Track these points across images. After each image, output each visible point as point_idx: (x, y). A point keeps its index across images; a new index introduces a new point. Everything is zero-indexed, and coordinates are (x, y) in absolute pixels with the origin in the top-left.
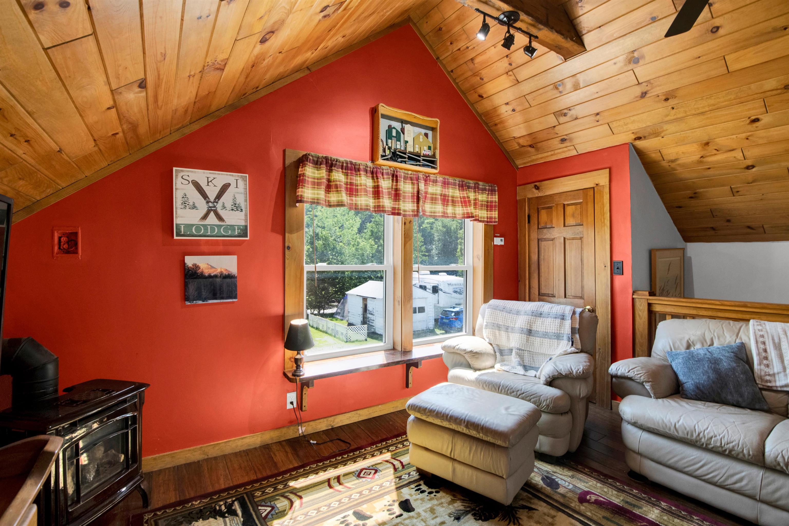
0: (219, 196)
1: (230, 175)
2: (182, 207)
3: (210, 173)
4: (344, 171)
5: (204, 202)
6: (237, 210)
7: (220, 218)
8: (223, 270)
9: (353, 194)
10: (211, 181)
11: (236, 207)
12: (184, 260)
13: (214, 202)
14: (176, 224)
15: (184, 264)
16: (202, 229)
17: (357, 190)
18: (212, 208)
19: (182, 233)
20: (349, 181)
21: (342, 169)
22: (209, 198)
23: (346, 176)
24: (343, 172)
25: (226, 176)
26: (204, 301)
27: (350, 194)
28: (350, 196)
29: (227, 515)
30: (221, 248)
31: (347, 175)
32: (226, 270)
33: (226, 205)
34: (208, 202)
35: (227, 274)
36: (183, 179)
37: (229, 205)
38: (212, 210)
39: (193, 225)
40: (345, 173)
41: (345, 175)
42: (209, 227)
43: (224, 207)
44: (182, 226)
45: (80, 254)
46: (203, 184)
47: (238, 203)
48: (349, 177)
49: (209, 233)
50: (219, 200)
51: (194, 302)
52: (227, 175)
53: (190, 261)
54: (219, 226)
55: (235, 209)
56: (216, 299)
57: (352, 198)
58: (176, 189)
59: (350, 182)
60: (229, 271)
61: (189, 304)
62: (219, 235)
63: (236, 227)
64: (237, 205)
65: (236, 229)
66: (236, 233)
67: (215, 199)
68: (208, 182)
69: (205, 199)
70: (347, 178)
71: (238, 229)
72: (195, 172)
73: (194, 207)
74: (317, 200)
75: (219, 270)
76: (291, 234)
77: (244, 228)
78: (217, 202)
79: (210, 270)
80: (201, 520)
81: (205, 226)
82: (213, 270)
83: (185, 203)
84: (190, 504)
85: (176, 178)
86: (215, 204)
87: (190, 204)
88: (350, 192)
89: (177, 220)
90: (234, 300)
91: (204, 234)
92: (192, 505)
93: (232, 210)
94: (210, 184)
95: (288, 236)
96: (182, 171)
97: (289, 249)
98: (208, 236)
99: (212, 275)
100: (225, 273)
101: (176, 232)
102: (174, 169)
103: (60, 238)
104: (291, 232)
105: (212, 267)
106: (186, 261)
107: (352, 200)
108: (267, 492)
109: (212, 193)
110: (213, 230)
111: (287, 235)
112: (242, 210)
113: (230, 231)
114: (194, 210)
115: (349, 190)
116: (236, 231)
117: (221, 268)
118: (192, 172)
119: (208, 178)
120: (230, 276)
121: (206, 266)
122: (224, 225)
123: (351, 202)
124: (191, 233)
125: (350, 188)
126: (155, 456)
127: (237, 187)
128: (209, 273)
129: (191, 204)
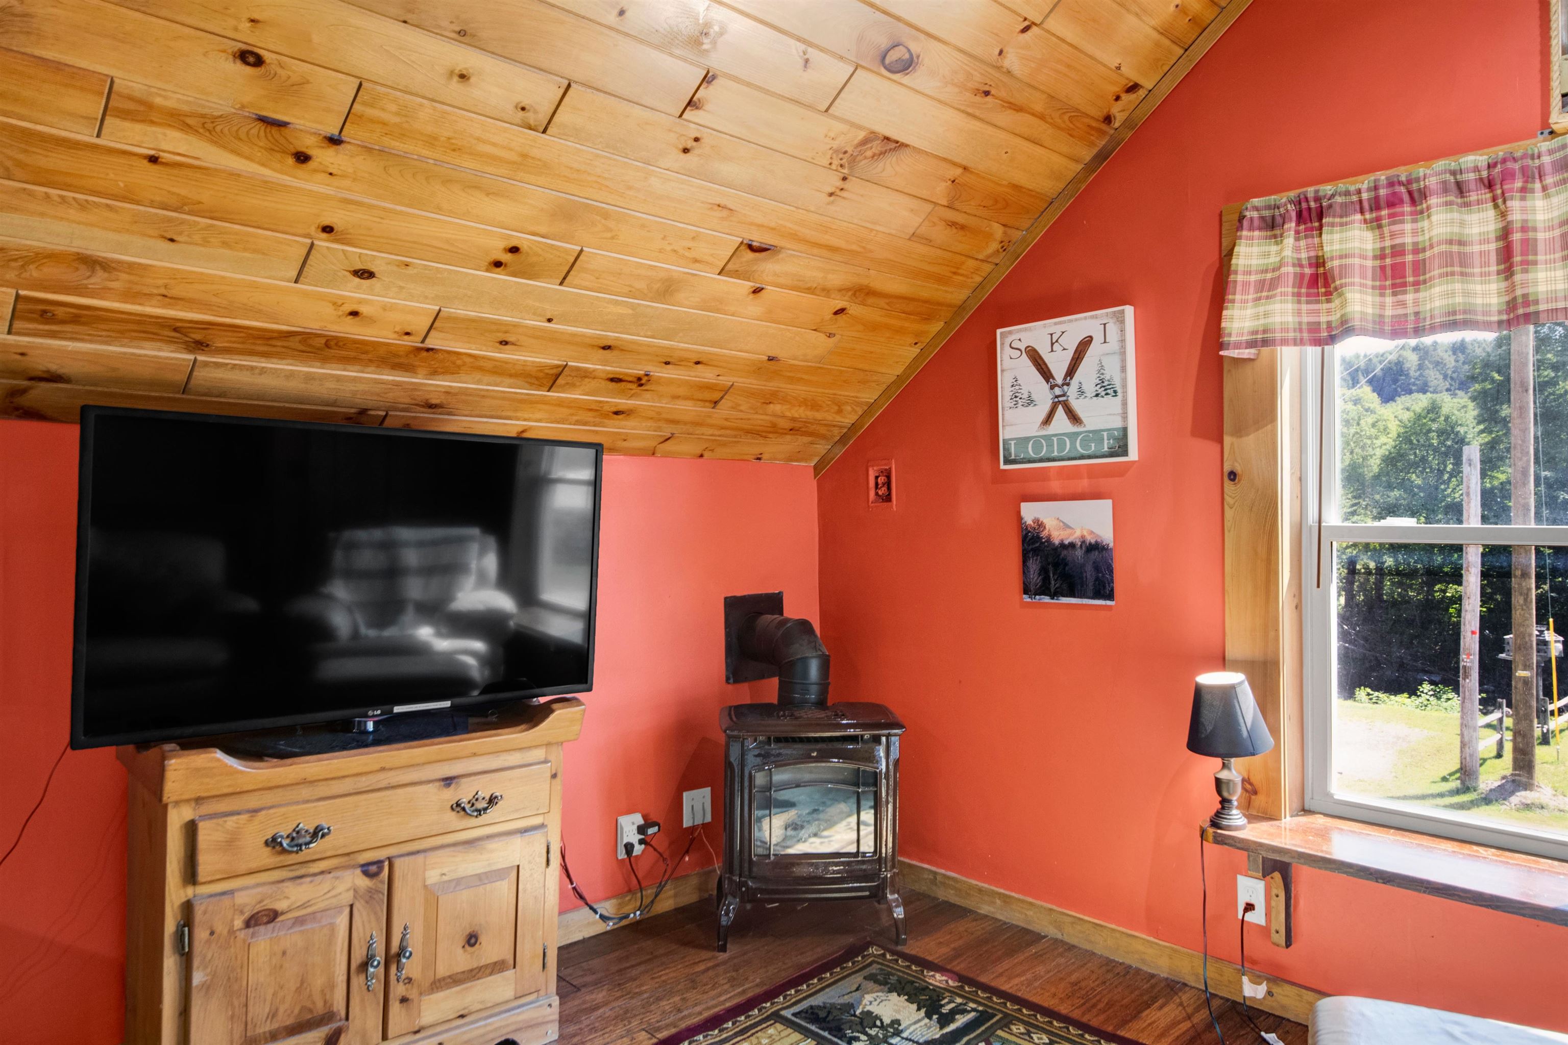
0: (1071, 372)
1: (1092, 317)
2: (1012, 405)
3: (1055, 324)
4: (1368, 216)
5: (1046, 387)
6: (1107, 394)
7: (1074, 418)
8: (1085, 533)
9: (1404, 285)
10: (1057, 341)
11: (1106, 389)
12: (1019, 512)
13: (1063, 385)
14: (1004, 440)
15: (1020, 518)
16: (1043, 446)
17: (1419, 268)
18: (1061, 399)
19: (1013, 457)
20: (1388, 243)
21: (1362, 212)
22: (1054, 379)
23: (1377, 232)
24: (1365, 221)
25: (1083, 321)
26: (1053, 599)
27: (1394, 286)
28: (1394, 294)
29: (935, 1017)
30: (1084, 484)
31: (1380, 227)
32: (1092, 533)
33: (1084, 387)
34: (1052, 388)
35: (1093, 541)
36: (1013, 348)
37: (1090, 388)
38: (1061, 403)
39: (1027, 439)
40: (1371, 221)
41: (1372, 229)
42: (1055, 439)
43: (1081, 392)
44: (1013, 443)
45: (894, 502)
46: (1044, 351)
47: (1108, 377)
48: (1386, 230)
49: (1056, 454)
50: (1071, 379)
51: (1037, 597)
52: (1085, 318)
53: (1030, 512)
54: (1073, 436)
55: (1103, 394)
56: (1074, 596)
57: (1400, 297)
58: (1002, 371)
59: (1393, 247)
60: (1098, 535)
61: (1029, 600)
62: (1073, 455)
63: (1105, 434)
64: (1106, 384)
65: (1105, 438)
66: (1106, 449)
67: (1065, 379)
68: (1052, 344)
69: (1047, 382)
70: (1382, 237)
71: (1109, 439)
72: (1030, 329)
73: (1030, 402)
74: (1265, 332)
75: (1078, 533)
76: (1241, 437)
77: (1121, 434)
78: (1068, 384)
79: (1062, 533)
80: (906, 997)
81: (1048, 438)
82: (1068, 531)
83: (1016, 397)
84: (932, 973)
85: (1002, 349)
86: (1065, 387)
87: (1023, 397)
88: (1393, 278)
89: (1005, 432)
90: (1109, 603)
91: (1048, 456)
92: (933, 976)
93: (1097, 395)
94: (1056, 346)
95: (1232, 444)
96: (1010, 333)
97: (1233, 480)
98: (1054, 460)
99: (1066, 542)
100: (1090, 539)
101: (1004, 457)
102: (999, 331)
103: (877, 477)
104: (1239, 432)
105: (1067, 526)
106: (1023, 513)
107: (1403, 304)
108: (1032, 1038)
109: (1058, 365)
110: (1062, 445)
111: (1227, 440)
112: (1115, 392)
113: (1093, 445)
114: (1030, 408)
115: (1389, 272)
116: (1106, 442)
117: (1082, 530)
118: (1026, 329)
119: (1051, 335)
120: (1095, 548)
121: (1055, 522)
122: (1081, 433)
123: (1401, 311)
124: (1027, 456)
125: (1394, 266)
126: (983, 885)
127: (1105, 342)
128: (1060, 538)
129: (1025, 396)
